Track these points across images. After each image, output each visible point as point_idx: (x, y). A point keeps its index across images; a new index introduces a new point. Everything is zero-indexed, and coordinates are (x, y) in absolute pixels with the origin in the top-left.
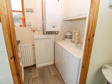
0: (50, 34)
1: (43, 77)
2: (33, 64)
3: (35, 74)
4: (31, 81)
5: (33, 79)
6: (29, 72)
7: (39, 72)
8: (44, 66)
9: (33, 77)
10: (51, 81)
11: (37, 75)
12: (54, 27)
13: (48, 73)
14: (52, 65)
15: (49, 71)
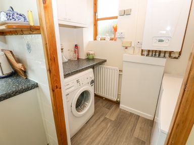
0: (157, 56)
1: (118, 127)
2: (116, 100)
3: (112, 115)
4: (101, 119)
5: (105, 119)
6: (106, 108)
7: (118, 116)
8: (131, 113)
9: (107, 116)
10: (124, 140)
11: (113, 118)
12: (161, 41)
13: (130, 128)
14: (149, 120)
15: (135, 125)
